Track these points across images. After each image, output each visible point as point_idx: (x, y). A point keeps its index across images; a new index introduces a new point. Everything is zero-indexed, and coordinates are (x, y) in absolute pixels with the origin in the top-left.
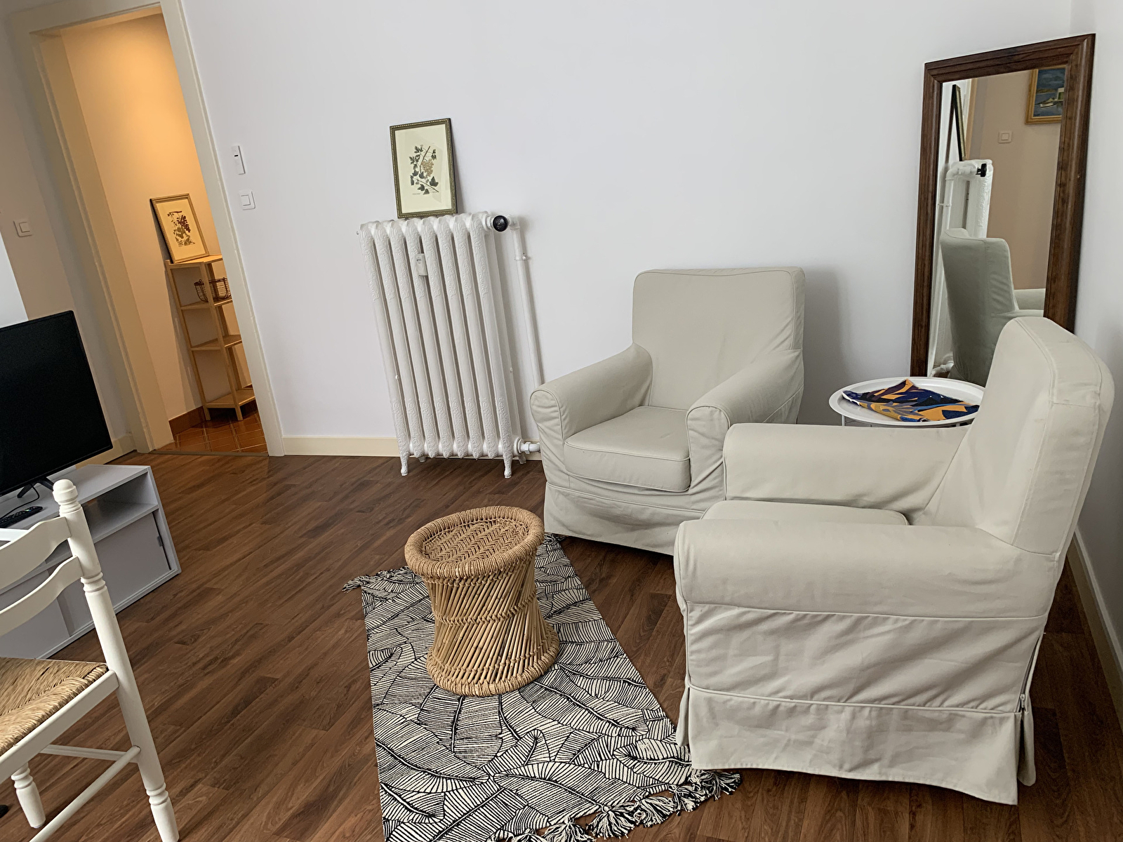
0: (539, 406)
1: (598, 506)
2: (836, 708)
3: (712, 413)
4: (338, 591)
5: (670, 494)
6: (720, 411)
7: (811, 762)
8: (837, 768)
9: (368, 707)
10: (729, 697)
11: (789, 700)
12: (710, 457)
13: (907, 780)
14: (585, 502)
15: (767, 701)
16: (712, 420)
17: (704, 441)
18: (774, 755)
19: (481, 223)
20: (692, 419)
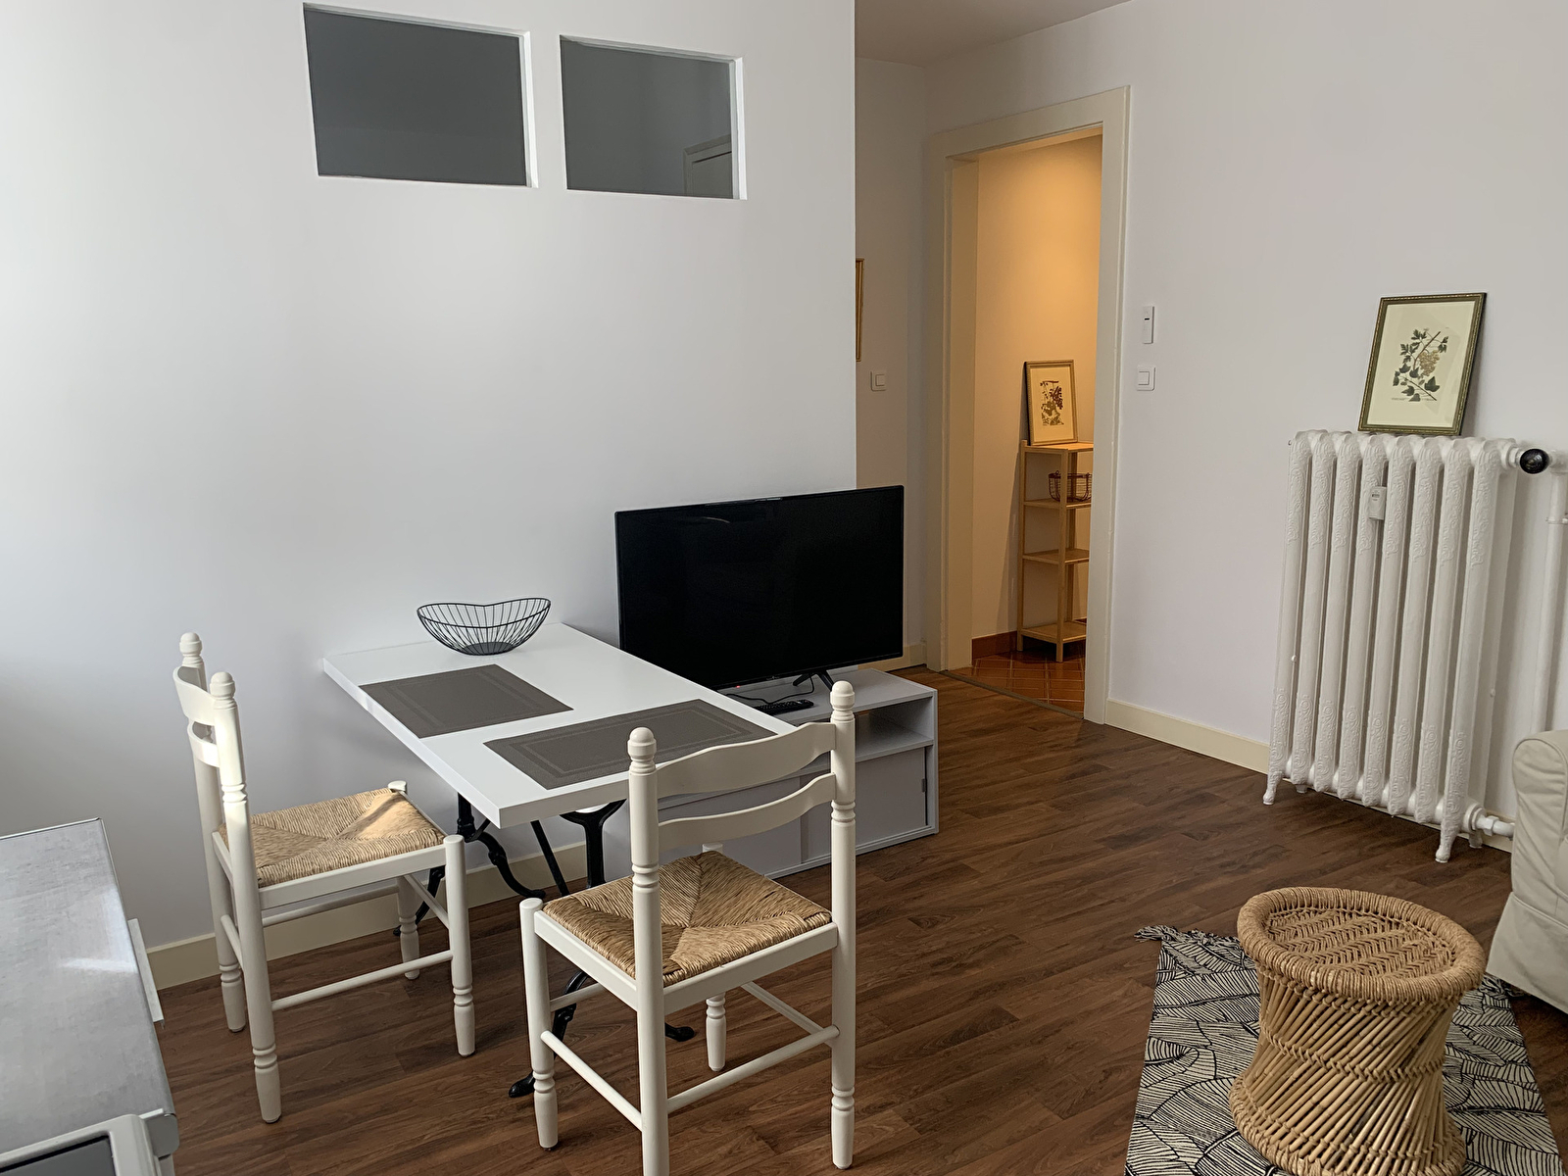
0: (1530, 766)
4: (1129, 934)
9: (1127, 1114)
19: (1498, 456)
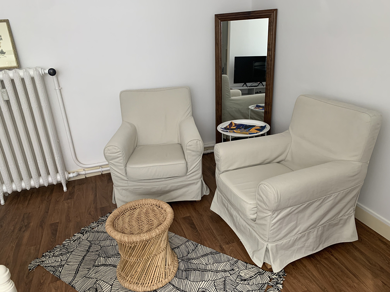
0: (111, 153)
1: (144, 190)
2: (313, 231)
3: (197, 142)
4: (27, 272)
5: (178, 177)
6: (200, 140)
7: (304, 253)
8: (312, 251)
10: (282, 241)
11: (300, 234)
12: (196, 159)
13: (329, 246)
14: (137, 190)
15: (294, 238)
16: (197, 145)
17: (194, 153)
18: (294, 255)
19: (39, 72)
20: (188, 146)
